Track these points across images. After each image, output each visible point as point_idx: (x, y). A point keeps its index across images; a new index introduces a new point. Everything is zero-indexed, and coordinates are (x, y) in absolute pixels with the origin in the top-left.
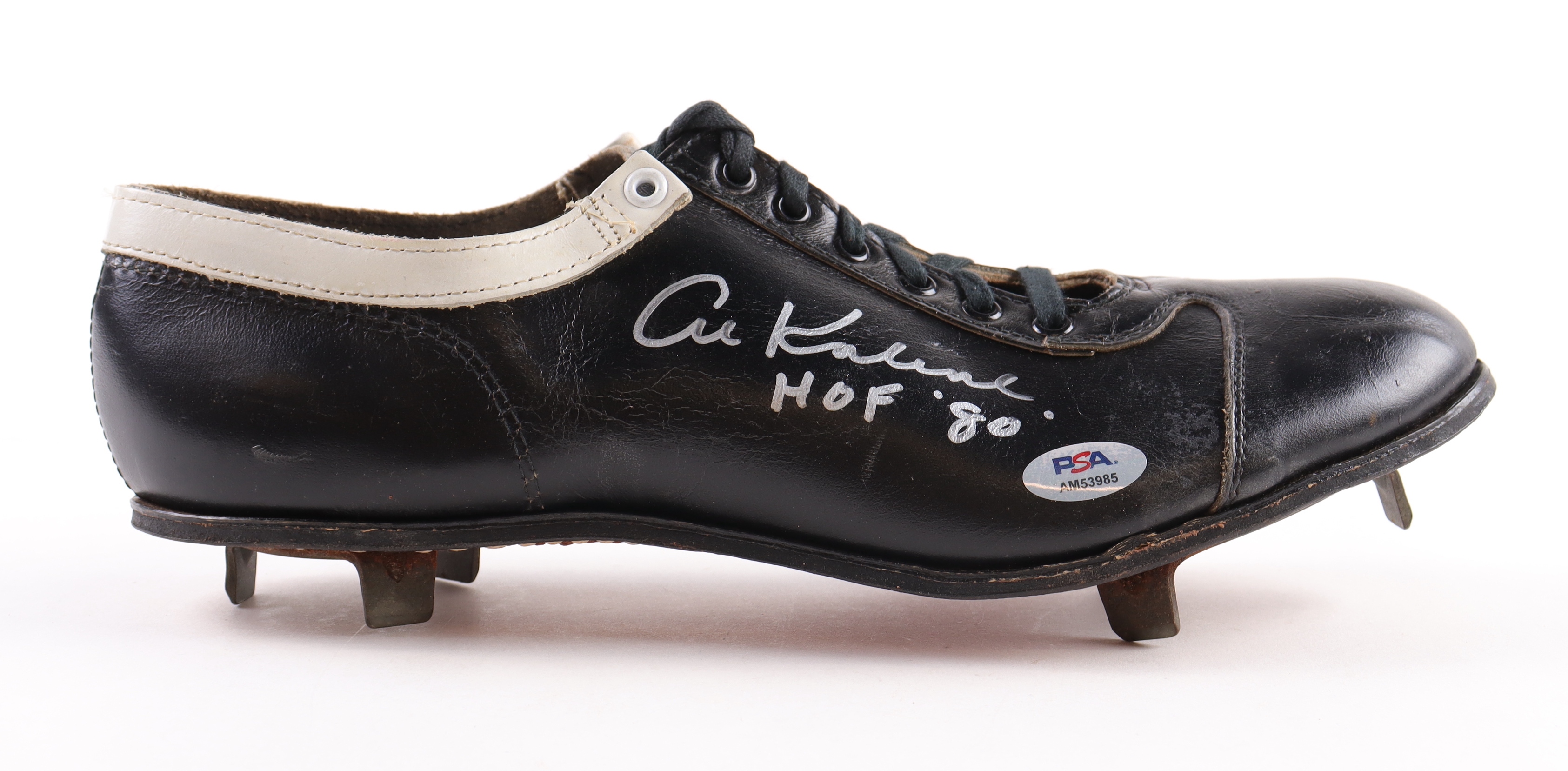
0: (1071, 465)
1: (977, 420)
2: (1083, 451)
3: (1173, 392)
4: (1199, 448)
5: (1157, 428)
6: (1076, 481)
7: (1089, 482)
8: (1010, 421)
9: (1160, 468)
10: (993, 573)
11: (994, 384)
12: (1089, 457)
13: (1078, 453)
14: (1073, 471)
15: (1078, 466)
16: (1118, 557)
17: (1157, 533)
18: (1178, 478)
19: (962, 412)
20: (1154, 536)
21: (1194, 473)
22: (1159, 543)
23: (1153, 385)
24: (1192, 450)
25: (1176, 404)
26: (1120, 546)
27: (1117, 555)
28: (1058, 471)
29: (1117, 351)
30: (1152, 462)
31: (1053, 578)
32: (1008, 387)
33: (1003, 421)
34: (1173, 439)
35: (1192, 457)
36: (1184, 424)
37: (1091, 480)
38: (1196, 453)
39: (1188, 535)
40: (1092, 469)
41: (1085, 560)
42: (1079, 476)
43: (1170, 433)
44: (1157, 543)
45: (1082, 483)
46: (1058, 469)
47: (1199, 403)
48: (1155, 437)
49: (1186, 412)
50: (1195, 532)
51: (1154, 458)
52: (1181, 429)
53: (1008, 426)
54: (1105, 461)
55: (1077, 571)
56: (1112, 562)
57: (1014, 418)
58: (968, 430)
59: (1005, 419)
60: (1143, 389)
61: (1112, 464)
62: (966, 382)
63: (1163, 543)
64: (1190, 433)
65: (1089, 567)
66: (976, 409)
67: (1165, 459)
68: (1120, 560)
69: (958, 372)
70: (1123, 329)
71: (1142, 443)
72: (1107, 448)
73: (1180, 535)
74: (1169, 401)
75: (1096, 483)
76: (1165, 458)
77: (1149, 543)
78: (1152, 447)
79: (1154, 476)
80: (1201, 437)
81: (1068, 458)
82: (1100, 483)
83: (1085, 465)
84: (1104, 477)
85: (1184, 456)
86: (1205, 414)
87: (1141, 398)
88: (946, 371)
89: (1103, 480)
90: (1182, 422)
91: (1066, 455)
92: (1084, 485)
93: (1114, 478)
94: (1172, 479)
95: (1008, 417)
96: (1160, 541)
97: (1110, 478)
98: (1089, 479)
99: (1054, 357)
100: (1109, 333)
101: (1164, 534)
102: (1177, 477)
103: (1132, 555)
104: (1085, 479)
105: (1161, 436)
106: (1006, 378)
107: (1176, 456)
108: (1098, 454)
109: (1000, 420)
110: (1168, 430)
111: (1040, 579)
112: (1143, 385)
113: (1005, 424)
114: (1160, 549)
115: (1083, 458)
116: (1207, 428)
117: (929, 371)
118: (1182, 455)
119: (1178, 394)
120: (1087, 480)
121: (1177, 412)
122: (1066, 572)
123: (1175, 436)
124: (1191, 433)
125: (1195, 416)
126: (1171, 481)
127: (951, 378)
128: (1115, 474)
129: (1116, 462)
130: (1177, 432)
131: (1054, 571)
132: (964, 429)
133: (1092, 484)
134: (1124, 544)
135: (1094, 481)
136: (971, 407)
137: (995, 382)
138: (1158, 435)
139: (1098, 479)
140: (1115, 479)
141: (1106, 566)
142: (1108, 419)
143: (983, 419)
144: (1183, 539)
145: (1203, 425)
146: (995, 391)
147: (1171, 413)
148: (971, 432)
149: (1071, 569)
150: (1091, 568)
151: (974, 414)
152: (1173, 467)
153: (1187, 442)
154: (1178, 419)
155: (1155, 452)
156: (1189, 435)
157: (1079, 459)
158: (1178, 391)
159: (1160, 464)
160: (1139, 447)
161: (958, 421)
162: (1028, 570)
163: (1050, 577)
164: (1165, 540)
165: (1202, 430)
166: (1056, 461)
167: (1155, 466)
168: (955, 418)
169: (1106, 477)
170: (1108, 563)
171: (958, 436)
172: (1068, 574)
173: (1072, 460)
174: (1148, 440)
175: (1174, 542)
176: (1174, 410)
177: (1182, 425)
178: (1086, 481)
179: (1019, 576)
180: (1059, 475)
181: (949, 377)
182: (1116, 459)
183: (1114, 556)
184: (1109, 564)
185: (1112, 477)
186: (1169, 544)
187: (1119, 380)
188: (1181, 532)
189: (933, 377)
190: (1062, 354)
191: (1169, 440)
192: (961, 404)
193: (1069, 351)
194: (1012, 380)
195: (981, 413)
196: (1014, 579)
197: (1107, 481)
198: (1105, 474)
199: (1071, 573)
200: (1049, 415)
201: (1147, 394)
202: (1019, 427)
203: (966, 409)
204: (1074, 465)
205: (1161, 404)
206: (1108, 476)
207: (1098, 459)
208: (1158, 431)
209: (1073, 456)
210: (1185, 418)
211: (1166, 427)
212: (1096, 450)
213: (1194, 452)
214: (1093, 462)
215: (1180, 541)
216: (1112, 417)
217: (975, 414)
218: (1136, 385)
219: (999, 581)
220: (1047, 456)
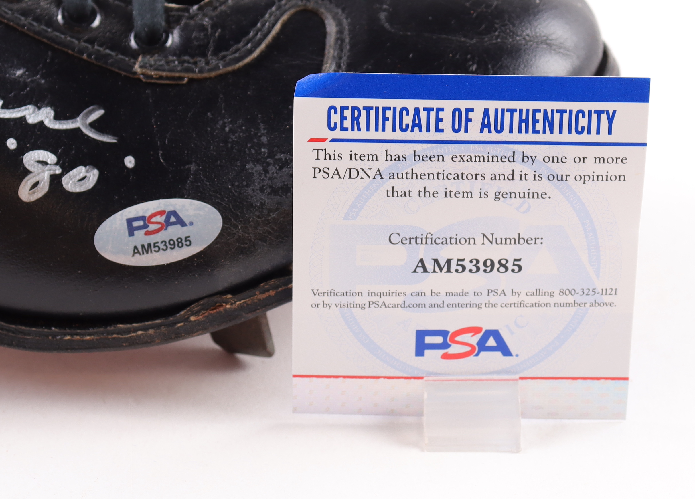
0: (145, 226)
1: (52, 172)
2: (159, 210)
3: (260, 136)
4: (277, 209)
5: (237, 184)
6: (149, 245)
7: (162, 246)
8: (87, 171)
9: (235, 231)
10: (68, 331)
11: (77, 121)
12: (164, 217)
13: (154, 211)
14: (147, 234)
15: (152, 227)
16: (192, 318)
17: (232, 294)
18: (254, 242)
19: (36, 164)
20: (230, 298)
21: (269, 236)
22: (234, 305)
23: (240, 127)
24: (270, 211)
25: (261, 153)
26: (195, 307)
27: (192, 316)
28: (131, 233)
29: (210, 78)
30: (228, 225)
31: (127, 338)
32: (93, 125)
33: (80, 171)
34: (252, 197)
35: (268, 220)
36: (264, 180)
37: (164, 243)
38: (273, 214)
39: (264, 296)
40: (166, 231)
41: (158, 321)
42: (152, 239)
43: (249, 190)
44: (232, 304)
45: (155, 247)
46: (131, 231)
47: (283, 153)
48: (234, 195)
49: (269, 164)
50: (272, 293)
51: (230, 220)
52: (261, 185)
53: (84, 178)
54: (181, 222)
55: (151, 331)
56: (186, 324)
57: (92, 167)
58: (41, 185)
59: (82, 169)
60: (230, 130)
61: (187, 226)
62: (47, 123)
63: (238, 304)
64: (269, 191)
65: (163, 328)
66: (51, 158)
67: (241, 221)
68: (195, 321)
69: (39, 108)
70: (220, 51)
71: (220, 201)
72: (184, 206)
73: (256, 296)
74: (254, 149)
75: (169, 246)
76: (241, 219)
77: (224, 304)
78: (229, 205)
79: (229, 239)
80: (281, 196)
81: (143, 218)
82: (173, 247)
83: (159, 226)
84: (177, 240)
85: (261, 218)
86: (287, 167)
87: (226, 142)
88: (26, 109)
89: (176, 243)
90: (263, 177)
91: (140, 214)
92: (157, 249)
93: (188, 241)
94: (247, 244)
95: (85, 166)
96: (235, 302)
97: (183, 241)
98: (162, 242)
99: (146, 83)
100: (204, 55)
101: (240, 296)
102: (252, 241)
103: (207, 316)
104: (158, 243)
105: (240, 193)
106: (91, 112)
107: (253, 218)
108: (174, 213)
109: (77, 171)
110: (248, 186)
111: (114, 338)
112: (231, 126)
113: (82, 175)
114: (235, 310)
115: (158, 219)
116: (287, 185)
117: (5, 113)
118: (259, 217)
119: (264, 139)
120: (160, 243)
121: (260, 164)
122: (140, 332)
123: (255, 194)
124: (271, 191)
125: (277, 170)
126: (246, 246)
127: (30, 118)
128: (189, 237)
129: (191, 224)
130: (257, 189)
131: (128, 331)
132: (36, 184)
133: (165, 248)
134: (199, 305)
135: (168, 244)
136: (47, 157)
137: (78, 119)
138: (236, 192)
139: (172, 242)
140: (188, 243)
141: (181, 326)
142: (189, 170)
143: (58, 171)
144: (260, 300)
145: (284, 181)
146: (78, 130)
147: (254, 164)
148: (44, 188)
149: (145, 329)
150: (164, 329)
151: (48, 165)
152: (248, 230)
153: (265, 202)
154: (260, 172)
155: (232, 212)
156: (269, 193)
157: (153, 220)
158: (265, 136)
159: (236, 227)
160: (216, 206)
161: (30, 175)
162: (102, 329)
163: (124, 336)
164: (240, 301)
165: (282, 188)
166: (130, 221)
167: (230, 229)
168: (27, 172)
169: (179, 240)
170: (182, 324)
171: (29, 194)
172: (142, 334)
173: (146, 220)
174: (227, 198)
175: (249, 303)
176: (257, 161)
177: (263, 180)
178: (159, 245)
179: (93, 335)
180: (131, 238)
181: (28, 117)
182: (191, 220)
183: (188, 318)
184: (183, 326)
185: (186, 241)
186: (245, 305)
187: (208, 117)
188: (257, 293)
189: (9, 120)
190: (153, 81)
191: (248, 199)
192: (36, 154)
193: (161, 78)
194: (98, 114)
195: (57, 164)
196: (88, 338)
197: (180, 245)
198: (179, 236)
199: (145, 334)
200: (130, 162)
201: (233, 137)
202: (96, 179)
203: (41, 159)
204: (148, 226)
205: (245, 152)
206: (182, 240)
207: (173, 219)
208: (238, 186)
209: (147, 215)
210: (266, 171)
211: (247, 182)
212: (171, 209)
213: (271, 214)
214: (168, 223)
215: (256, 302)
216: (193, 167)
217: (50, 164)
218: (224, 126)
219: (73, 339)
220: (122, 215)
